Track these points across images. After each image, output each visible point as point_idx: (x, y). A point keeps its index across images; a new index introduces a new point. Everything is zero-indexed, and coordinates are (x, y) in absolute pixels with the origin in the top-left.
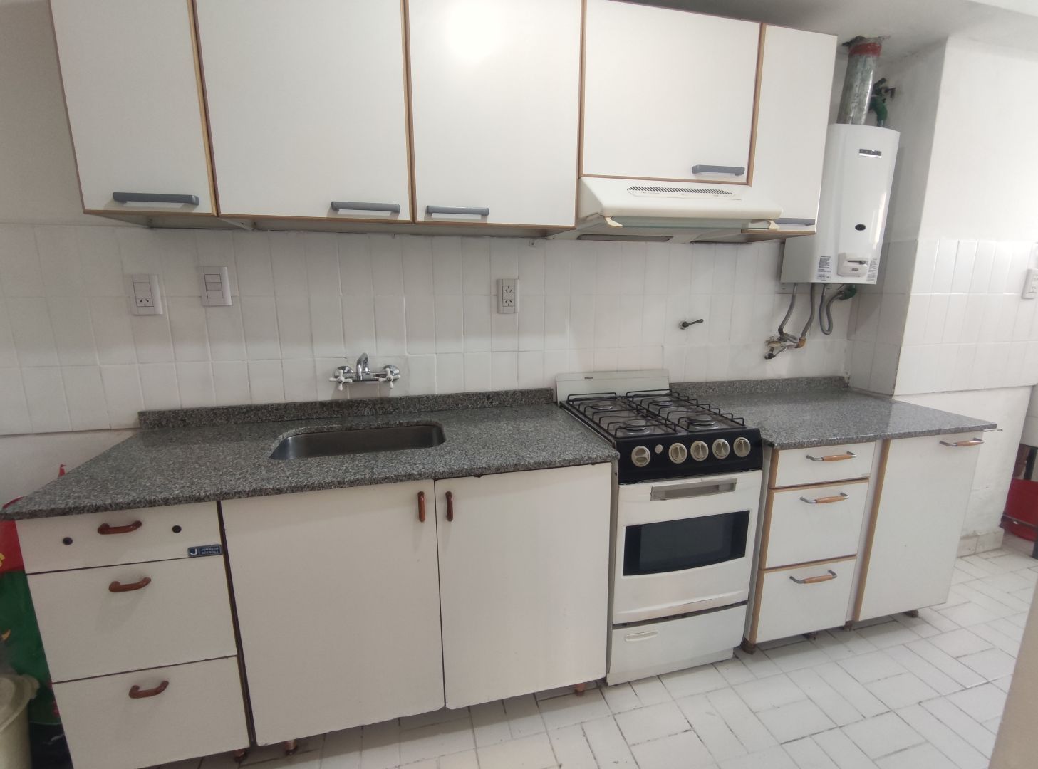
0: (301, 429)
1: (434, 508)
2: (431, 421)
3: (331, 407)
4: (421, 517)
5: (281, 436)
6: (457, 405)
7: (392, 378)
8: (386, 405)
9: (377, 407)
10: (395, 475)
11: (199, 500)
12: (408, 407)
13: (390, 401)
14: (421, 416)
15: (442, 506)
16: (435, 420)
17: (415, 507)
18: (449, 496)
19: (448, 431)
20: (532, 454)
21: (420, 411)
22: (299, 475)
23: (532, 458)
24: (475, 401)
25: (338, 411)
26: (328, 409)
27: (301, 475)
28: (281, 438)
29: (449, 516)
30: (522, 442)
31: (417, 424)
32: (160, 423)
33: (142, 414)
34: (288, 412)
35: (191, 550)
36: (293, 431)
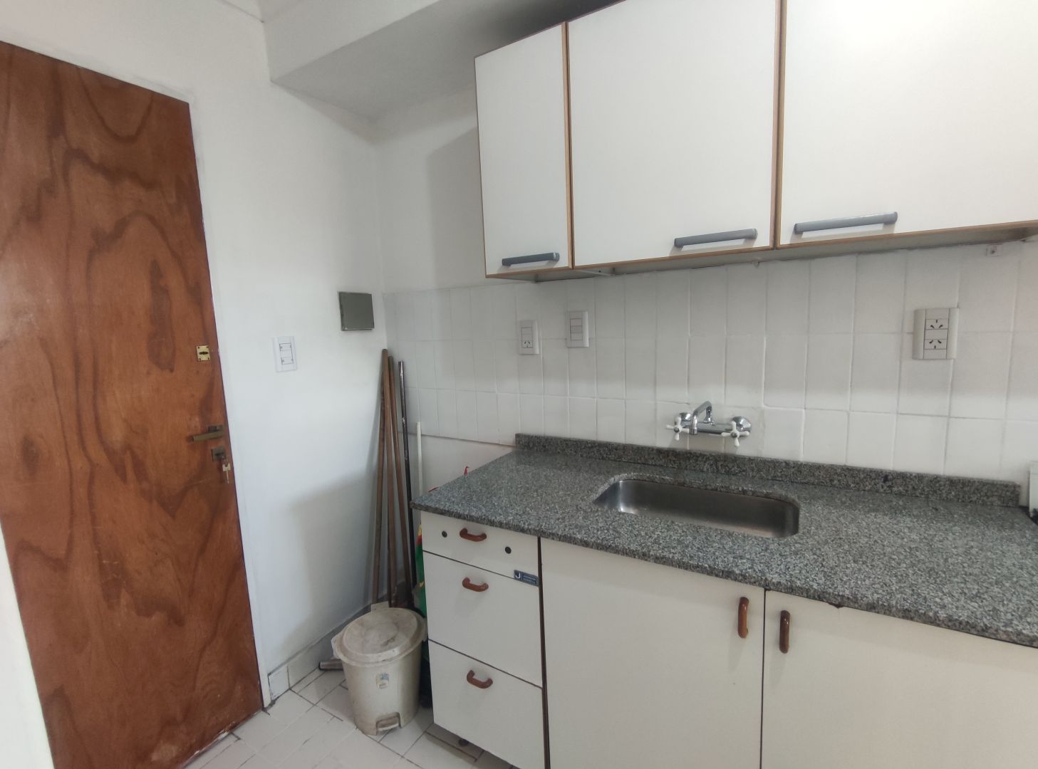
0: (633, 475)
1: (762, 626)
2: (786, 496)
3: (668, 456)
4: (742, 630)
5: (613, 479)
6: (831, 481)
7: (738, 434)
8: (730, 464)
9: (720, 464)
10: (710, 567)
11: (523, 531)
12: (759, 471)
13: (736, 459)
14: (775, 487)
15: (773, 628)
16: (792, 496)
17: (734, 615)
18: (785, 617)
19: (806, 517)
20: (947, 600)
21: (774, 478)
22: (608, 531)
23: (944, 607)
24: (862, 480)
25: (674, 461)
26: (664, 458)
27: (611, 532)
28: (612, 480)
29: (784, 645)
30: (933, 569)
31: (767, 496)
32: (529, 445)
33: (518, 436)
34: (626, 453)
35: (517, 573)
36: (624, 475)
